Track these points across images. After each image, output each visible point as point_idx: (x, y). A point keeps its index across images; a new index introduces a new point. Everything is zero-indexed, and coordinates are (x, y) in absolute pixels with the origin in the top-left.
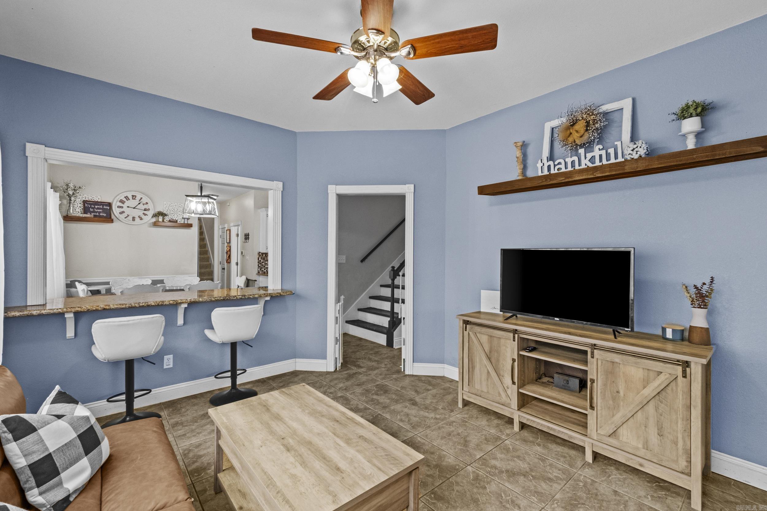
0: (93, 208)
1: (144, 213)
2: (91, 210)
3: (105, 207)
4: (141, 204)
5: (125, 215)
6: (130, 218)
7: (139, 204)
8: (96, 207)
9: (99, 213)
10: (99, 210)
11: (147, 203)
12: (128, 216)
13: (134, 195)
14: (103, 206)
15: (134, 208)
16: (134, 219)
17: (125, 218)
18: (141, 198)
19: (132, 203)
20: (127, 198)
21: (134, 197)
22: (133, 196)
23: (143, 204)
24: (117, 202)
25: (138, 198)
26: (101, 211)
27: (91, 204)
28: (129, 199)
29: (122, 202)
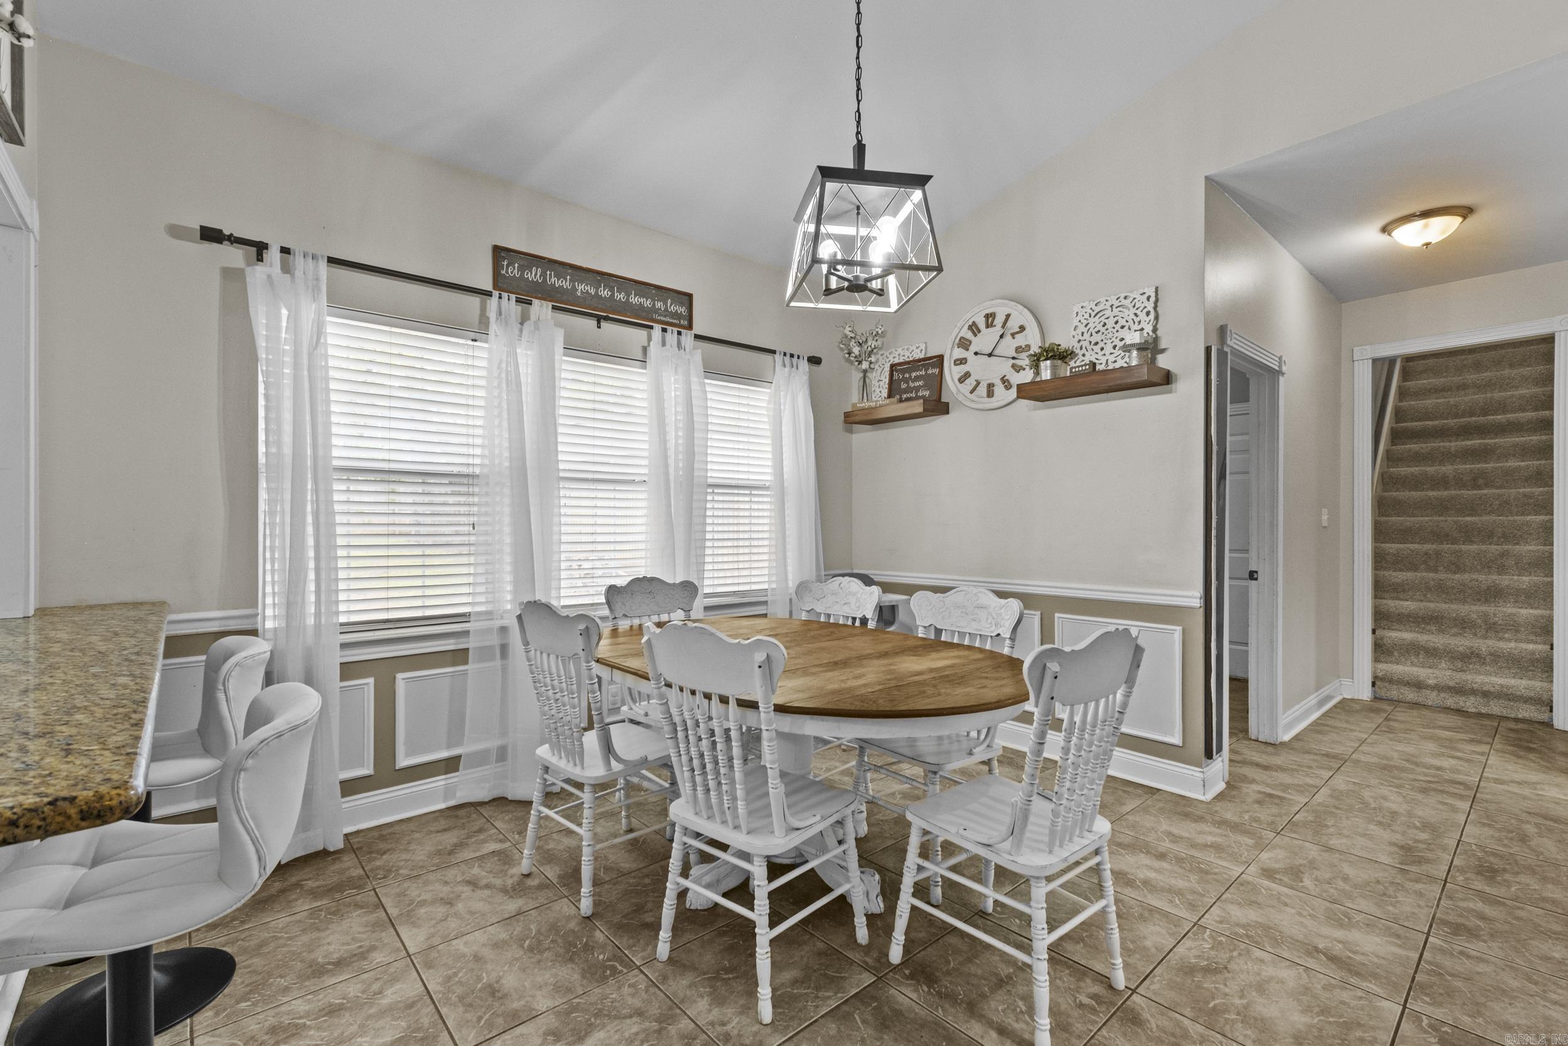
0: (906, 381)
1: (1013, 366)
2: (904, 386)
3: (930, 372)
4: (1008, 338)
5: (970, 382)
6: (982, 390)
7: (1001, 336)
8: (914, 374)
9: (917, 389)
10: (917, 384)
11: (1022, 328)
12: (978, 383)
13: (989, 311)
14: (926, 370)
15: (990, 355)
16: (990, 388)
17: (971, 392)
18: (1008, 316)
19: (986, 340)
20: (974, 328)
21: (990, 318)
22: (987, 316)
23: (1013, 335)
24: (952, 349)
25: (999, 320)
26: (921, 383)
27: (904, 371)
28: (979, 331)
29: (964, 344)
